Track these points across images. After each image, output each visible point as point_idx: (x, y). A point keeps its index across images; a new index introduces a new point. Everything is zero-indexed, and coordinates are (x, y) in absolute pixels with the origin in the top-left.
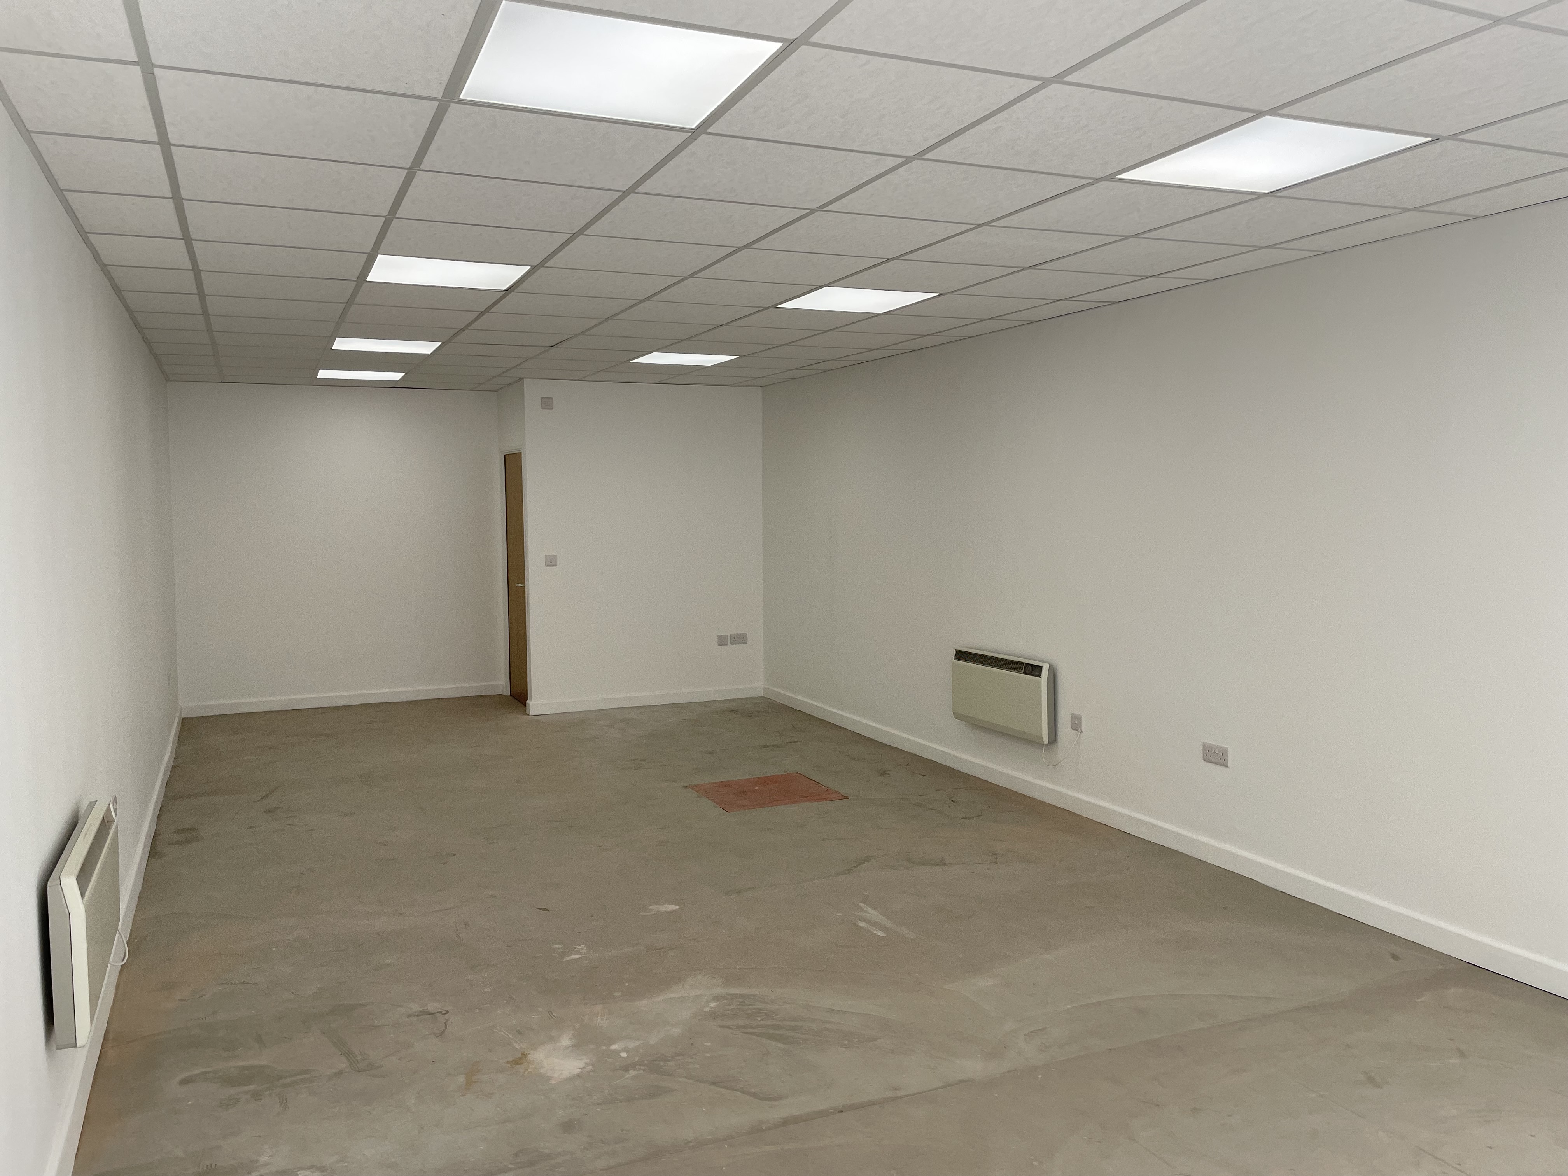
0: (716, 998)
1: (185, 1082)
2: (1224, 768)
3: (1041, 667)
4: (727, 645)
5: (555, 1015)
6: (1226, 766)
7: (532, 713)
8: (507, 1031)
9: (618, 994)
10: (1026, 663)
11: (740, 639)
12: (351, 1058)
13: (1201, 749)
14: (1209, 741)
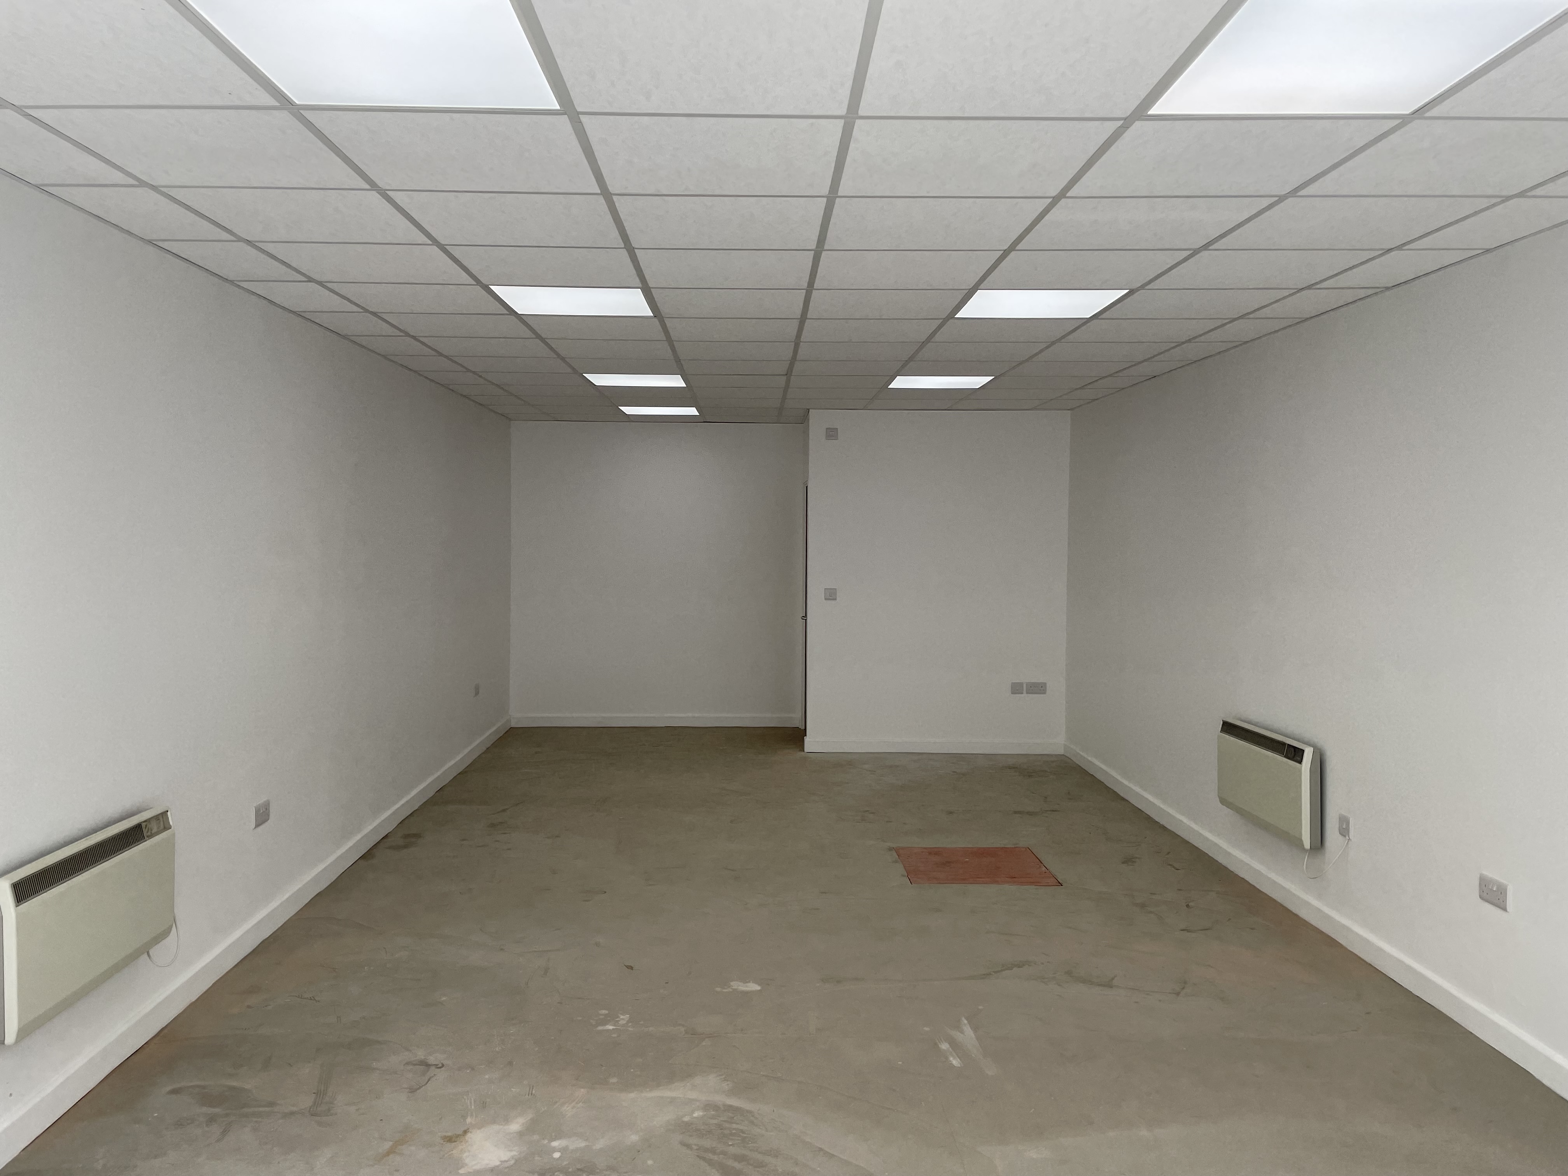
0: (707, 1106)
1: (174, 1092)
2: (1499, 912)
3: (1303, 751)
4: (1022, 693)
5: (534, 1092)
6: (1504, 909)
7: (806, 750)
8: (475, 1102)
9: (614, 1080)
10: (1288, 744)
11: (1038, 688)
12: (320, 1098)
13: (1477, 883)
14: (1489, 874)
